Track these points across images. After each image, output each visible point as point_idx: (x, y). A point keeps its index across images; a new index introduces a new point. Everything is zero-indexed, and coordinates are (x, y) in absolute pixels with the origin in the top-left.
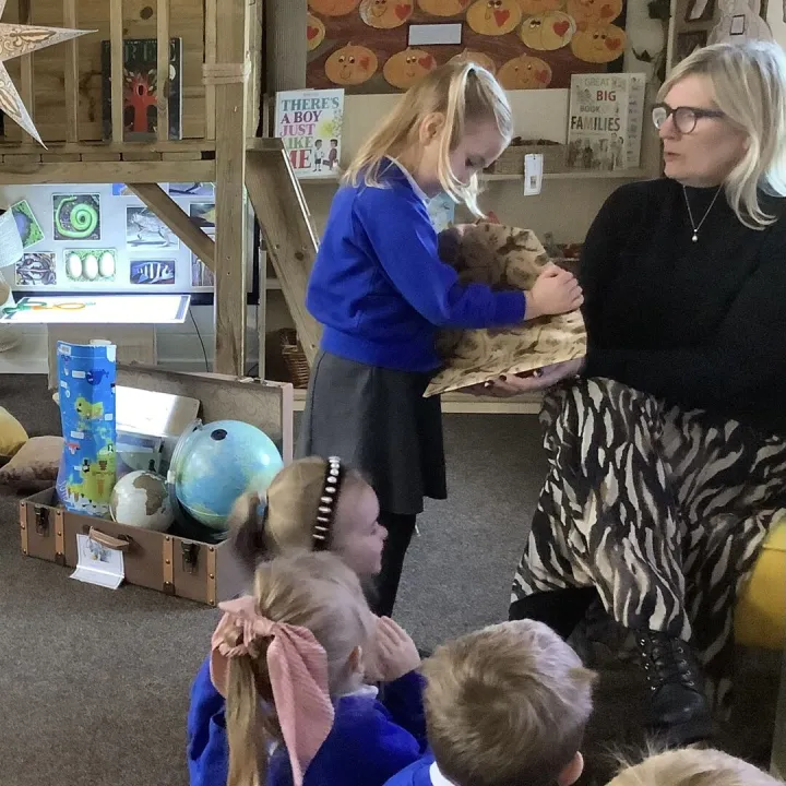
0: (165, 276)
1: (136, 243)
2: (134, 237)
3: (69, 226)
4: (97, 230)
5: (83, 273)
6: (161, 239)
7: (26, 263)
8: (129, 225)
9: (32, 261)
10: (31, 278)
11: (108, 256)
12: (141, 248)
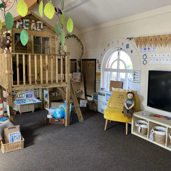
0: (31, 96)
1: (27, 92)
2: (26, 92)
5: (22, 97)
6: (30, 92)
11: (23, 94)
12: (27, 93)
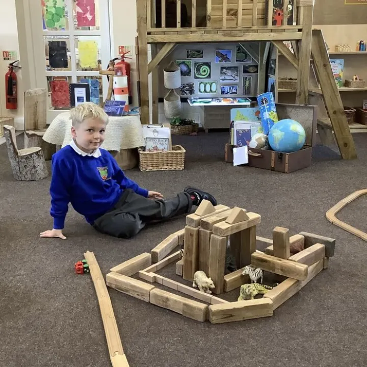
0: (234, 91)
1: (223, 80)
2: (223, 78)
3: (200, 74)
4: (210, 75)
6: (232, 78)
7: (184, 87)
8: (221, 73)
9: (186, 86)
10: (186, 93)
11: (214, 84)
12: (225, 81)
